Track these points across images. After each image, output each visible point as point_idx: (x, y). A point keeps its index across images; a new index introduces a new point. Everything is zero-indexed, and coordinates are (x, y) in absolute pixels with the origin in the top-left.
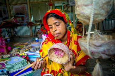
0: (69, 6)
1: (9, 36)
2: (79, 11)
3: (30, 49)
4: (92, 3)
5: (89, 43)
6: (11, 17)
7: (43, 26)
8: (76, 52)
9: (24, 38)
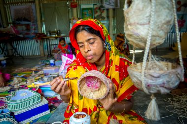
0: (104, 10)
1: (5, 57)
2: (132, 30)
3: (42, 78)
4: (149, 22)
5: (145, 73)
6: (8, 24)
7: (62, 41)
8: (118, 81)
9: (29, 59)
